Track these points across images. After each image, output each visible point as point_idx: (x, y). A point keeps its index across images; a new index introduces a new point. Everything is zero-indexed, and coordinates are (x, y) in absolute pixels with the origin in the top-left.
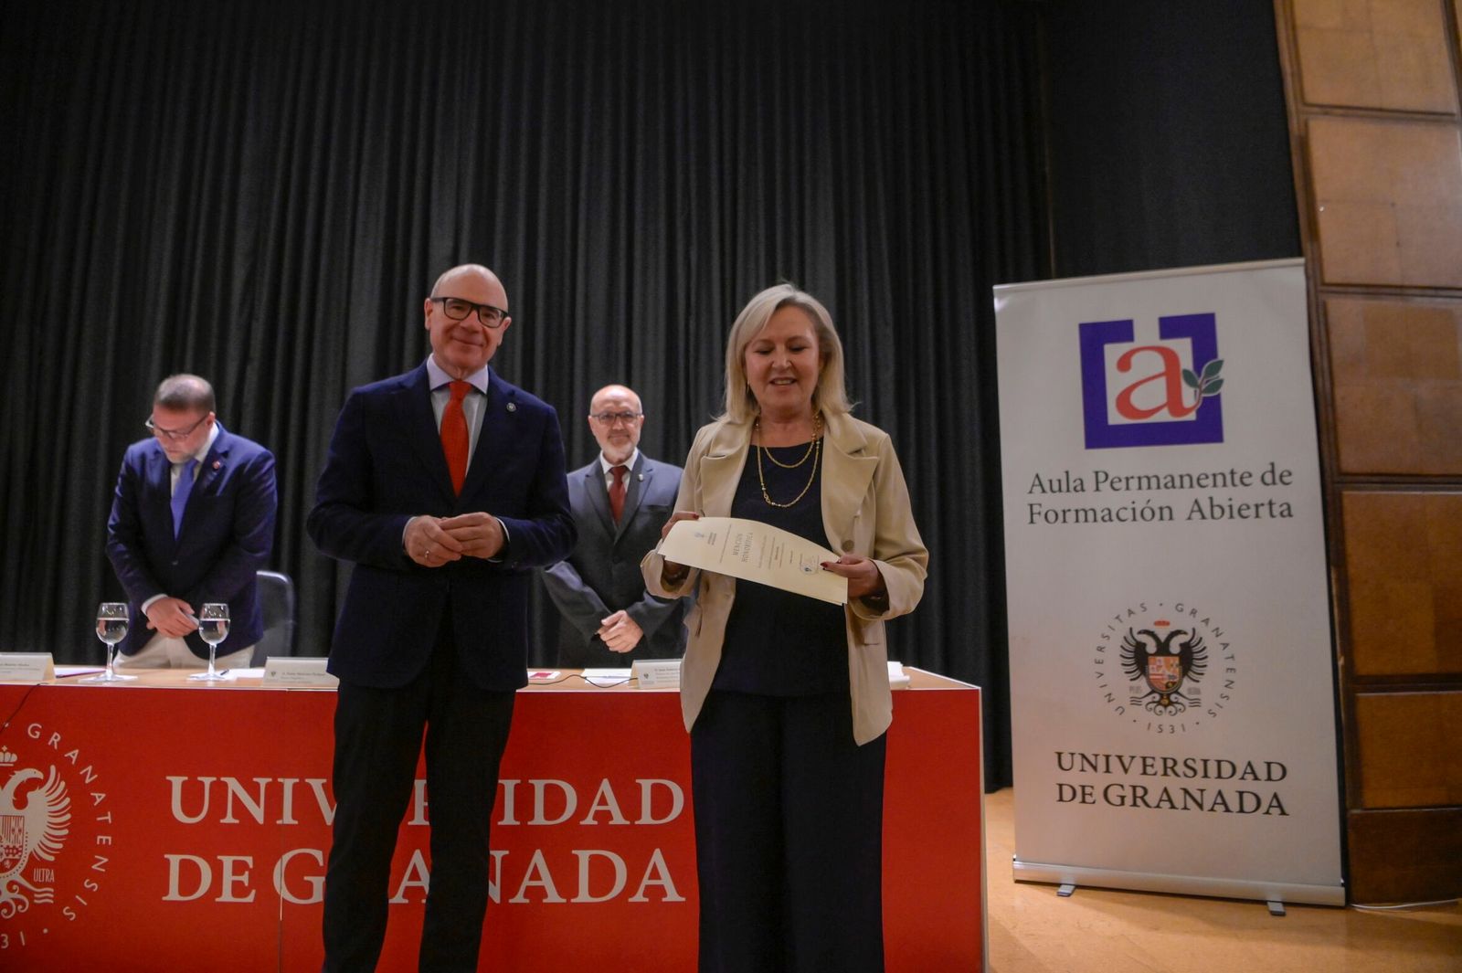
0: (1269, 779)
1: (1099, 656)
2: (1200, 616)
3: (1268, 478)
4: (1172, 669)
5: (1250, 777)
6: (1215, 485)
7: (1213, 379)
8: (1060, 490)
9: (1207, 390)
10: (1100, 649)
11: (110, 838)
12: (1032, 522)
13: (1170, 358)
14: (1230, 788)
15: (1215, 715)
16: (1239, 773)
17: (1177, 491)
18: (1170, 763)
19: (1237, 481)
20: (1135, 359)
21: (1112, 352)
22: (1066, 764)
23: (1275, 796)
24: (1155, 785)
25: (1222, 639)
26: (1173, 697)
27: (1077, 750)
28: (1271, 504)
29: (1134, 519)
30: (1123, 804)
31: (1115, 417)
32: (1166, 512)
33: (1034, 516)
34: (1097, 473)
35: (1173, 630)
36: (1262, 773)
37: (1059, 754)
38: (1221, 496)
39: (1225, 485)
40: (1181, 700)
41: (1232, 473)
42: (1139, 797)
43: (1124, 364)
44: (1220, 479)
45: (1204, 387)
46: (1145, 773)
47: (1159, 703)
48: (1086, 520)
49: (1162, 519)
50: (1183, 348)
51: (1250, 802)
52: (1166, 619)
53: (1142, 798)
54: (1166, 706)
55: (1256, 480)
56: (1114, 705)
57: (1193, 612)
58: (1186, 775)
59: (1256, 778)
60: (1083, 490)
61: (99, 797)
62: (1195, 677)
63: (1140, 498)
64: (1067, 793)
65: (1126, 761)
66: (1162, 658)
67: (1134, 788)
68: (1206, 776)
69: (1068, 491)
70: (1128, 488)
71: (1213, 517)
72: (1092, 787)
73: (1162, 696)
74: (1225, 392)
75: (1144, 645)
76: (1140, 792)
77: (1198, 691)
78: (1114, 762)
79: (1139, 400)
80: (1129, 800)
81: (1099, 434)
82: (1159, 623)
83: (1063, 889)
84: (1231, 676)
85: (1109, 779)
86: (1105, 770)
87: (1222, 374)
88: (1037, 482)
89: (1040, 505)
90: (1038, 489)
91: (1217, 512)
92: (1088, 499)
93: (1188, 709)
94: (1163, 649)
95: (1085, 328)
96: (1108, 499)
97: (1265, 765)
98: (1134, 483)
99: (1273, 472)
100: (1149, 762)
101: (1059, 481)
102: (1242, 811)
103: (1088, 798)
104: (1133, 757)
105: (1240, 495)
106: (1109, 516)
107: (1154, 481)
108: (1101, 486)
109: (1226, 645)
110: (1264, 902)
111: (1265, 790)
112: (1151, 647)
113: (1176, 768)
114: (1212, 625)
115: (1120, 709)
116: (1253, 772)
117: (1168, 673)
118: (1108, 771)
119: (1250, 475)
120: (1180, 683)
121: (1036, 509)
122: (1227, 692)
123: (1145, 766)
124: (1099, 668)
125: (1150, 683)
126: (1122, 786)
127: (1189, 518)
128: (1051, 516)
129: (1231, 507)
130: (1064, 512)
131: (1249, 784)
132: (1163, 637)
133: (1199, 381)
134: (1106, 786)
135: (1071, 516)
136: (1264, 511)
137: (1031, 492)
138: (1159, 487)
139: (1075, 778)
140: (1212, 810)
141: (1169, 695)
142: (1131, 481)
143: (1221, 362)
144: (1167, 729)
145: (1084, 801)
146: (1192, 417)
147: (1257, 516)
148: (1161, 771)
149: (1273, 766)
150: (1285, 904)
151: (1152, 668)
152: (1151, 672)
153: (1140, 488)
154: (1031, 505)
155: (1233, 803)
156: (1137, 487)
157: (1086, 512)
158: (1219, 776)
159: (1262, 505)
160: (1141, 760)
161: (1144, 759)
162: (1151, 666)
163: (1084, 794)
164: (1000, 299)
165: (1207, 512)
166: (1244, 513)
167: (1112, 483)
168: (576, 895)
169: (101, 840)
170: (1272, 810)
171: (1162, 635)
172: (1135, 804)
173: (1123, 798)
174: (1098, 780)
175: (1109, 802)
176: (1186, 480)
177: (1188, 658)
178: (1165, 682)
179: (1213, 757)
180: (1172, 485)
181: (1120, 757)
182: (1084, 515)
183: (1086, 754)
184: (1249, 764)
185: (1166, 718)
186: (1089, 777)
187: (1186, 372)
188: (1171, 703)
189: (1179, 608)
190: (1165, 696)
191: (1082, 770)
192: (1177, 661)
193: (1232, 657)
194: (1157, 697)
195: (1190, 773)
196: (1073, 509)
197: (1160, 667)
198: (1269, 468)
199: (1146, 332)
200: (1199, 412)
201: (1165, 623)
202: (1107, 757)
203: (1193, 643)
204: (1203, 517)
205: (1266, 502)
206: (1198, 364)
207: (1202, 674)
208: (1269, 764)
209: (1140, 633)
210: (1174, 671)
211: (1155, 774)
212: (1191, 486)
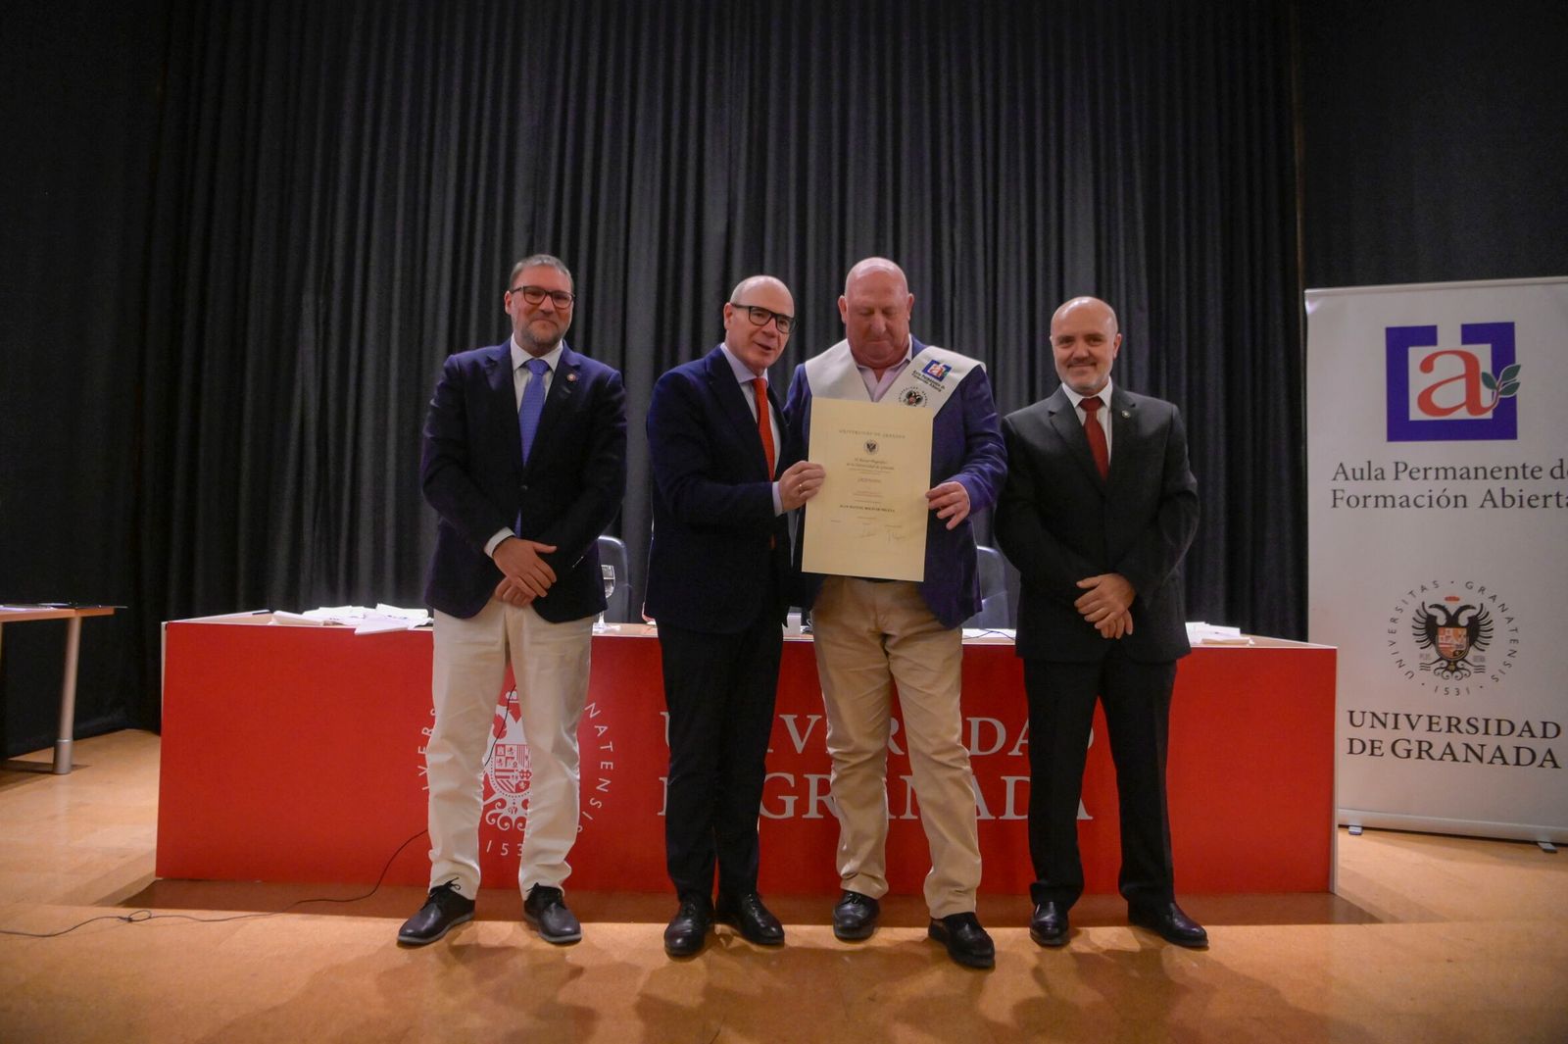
0: (1545, 736)
1: (1393, 626)
2: (1488, 593)
3: (1557, 472)
4: (1460, 639)
5: (1527, 734)
6: (1507, 478)
7: (1511, 382)
8: (1362, 478)
9: (1502, 393)
10: (1394, 620)
11: (612, 764)
12: (1335, 506)
13: (1471, 361)
14: (1508, 744)
15: (1497, 680)
16: (1518, 730)
17: (1472, 482)
18: (1454, 722)
19: (1528, 474)
20: (1438, 362)
21: (1416, 354)
22: (1357, 720)
23: (1550, 752)
24: (1439, 740)
25: (1507, 614)
26: (1459, 664)
27: (1368, 710)
28: (1558, 495)
29: (1431, 506)
30: (1409, 756)
31: (1416, 414)
32: (1461, 501)
33: (1337, 501)
34: (1397, 463)
35: (1463, 605)
36: (1538, 730)
37: (1352, 712)
38: (1513, 487)
39: (1516, 478)
40: (1467, 666)
41: (1524, 467)
42: (1424, 751)
43: (1427, 366)
44: (1512, 473)
45: (1501, 389)
46: (1430, 730)
47: (1446, 669)
48: (1385, 506)
49: (1456, 506)
50: (1483, 353)
51: (1526, 756)
52: (1457, 596)
53: (1427, 751)
54: (1452, 672)
55: (1545, 474)
56: (1405, 669)
57: (1482, 590)
58: (1468, 732)
59: (1533, 736)
60: (1383, 478)
61: (602, 729)
62: (1482, 647)
63: (1436, 487)
64: (1357, 747)
65: (1414, 719)
66: (1451, 630)
67: (1420, 742)
68: (1486, 733)
69: (1369, 478)
70: (1425, 478)
71: (1504, 506)
72: (1381, 741)
73: (1449, 662)
74: (1520, 394)
75: (1435, 618)
76: (1425, 746)
77: (1482, 659)
78: (1402, 720)
79: (1440, 399)
80: (1415, 753)
81: (1400, 427)
82: (1448, 599)
83: (1351, 829)
84: (1514, 646)
85: (1397, 734)
86: (1393, 726)
87: (1519, 378)
88: (1341, 470)
89: (1343, 491)
90: (1341, 477)
91: (1508, 501)
92: (1388, 487)
93: (1473, 674)
94: (1452, 621)
95: (1390, 331)
96: (1405, 487)
97: (1542, 725)
98: (1431, 474)
99: (1561, 467)
100: (1435, 720)
101: (1362, 470)
102: (1518, 763)
103: (1376, 751)
104: (1420, 716)
105: (1529, 487)
106: (1406, 502)
107: (1450, 473)
108: (1400, 475)
109: (1510, 620)
110: (1535, 843)
111: (1540, 746)
112: (1441, 619)
113: (1459, 726)
114: (1499, 601)
115: (1411, 674)
116: (1530, 731)
117: (1456, 642)
118: (1396, 727)
119: (1541, 470)
120: (1466, 652)
121: (1339, 494)
122: (1509, 660)
123: (1431, 723)
124: (1392, 637)
125: (1438, 651)
126: (1409, 741)
127: (1482, 506)
128: (1353, 501)
129: (1521, 497)
130: (1365, 497)
131: (1526, 741)
132: (1452, 613)
133: (1497, 384)
134: (1393, 741)
135: (1371, 502)
136: (1552, 501)
137: (1334, 479)
138: (1455, 478)
139: (1366, 734)
140: (1491, 762)
141: (1455, 662)
142: (1429, 472)
143: (1519, 367)
144: (1452, 691)
145: (1372, 754)
146: (1489, 415)
147: (1545, 506)
148: (1445, 728)
149: (1548, 725)
150: (1554, 844)
151: (1441, 638)
152: (1440, 641)
153: (1437, 478)
154: (1335, 491)
155: (1511, 757)
156: (1435, 477)
157: (1385, 498)
158: (1499, 734)
159: (1551, 496)
160: (1427, 719)
161: (1430, 717)
162: (1440, 636)
163: (1373, 748)
164: (1311, 302)
165: (1499, 502)
166: (1533, 503)
167: (1411, 472)
168: (1004, 813)
169: (604, 766)
170: (1545, 764)
171: (1452, 608)
172: (1420, 757)
173: (1409, 751)
174: (1386, 736)
175: (1396, 755)
176: (1481, 473)
177: (1475, 630)
178: (1452, 651)
179: (1494, 716)
180: (1466, 475)
181: (1408, 716)
182: (1383, 501)
183: (1376, 713)
184: (1527, 723)
185: (1452, 682)
186: (1379, 733)
187: (1484, 374)
188: (1457, 669)
189: (1469, 586)
190: (1452, 663)
191: (1373, 727)
192: (1465, 631)
193: (1516, 630)
194: (1445, 664)
195: (1473, 730)
196: (1373, 495)
197: (1448, 637)
198: (1559, 464)
199: (1449, 337)
200: (1495, 412)
201: (1457, 599)
202: (1396, 715)
203: (1481, 616)
204: (1495, 506)
205: (1554, 493)
206: (1496, 369)
207: (1487, 644)
208: (1545, 724)
209: (1431, 607)
210: (1462, 641)
211: (1440, 731)
212: (1485, 478)
